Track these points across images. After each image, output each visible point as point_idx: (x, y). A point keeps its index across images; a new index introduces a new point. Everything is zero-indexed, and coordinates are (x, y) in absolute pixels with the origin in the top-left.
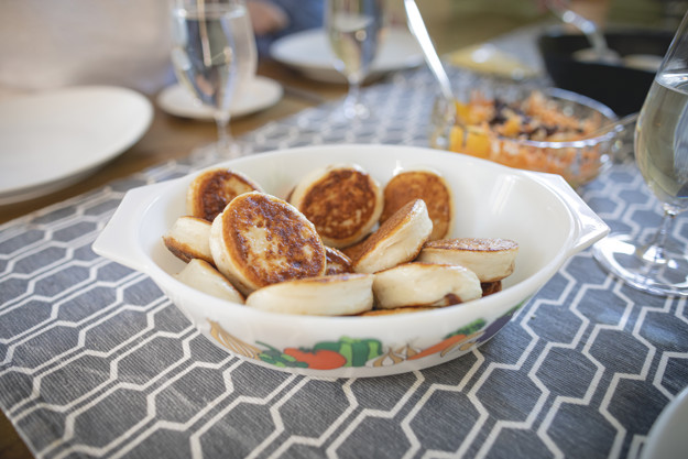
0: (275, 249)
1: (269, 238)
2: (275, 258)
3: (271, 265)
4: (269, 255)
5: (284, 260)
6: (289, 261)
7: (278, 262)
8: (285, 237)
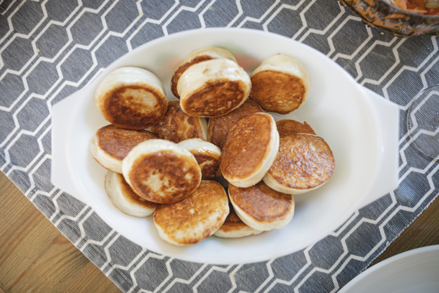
0: (166, 183)
1: (162, 179)
2: (167, 188)
3: (165, 193)
4: (164, 188)
5: (173, 187)
6: (176, 187)
7: (170, 190)
8: (171, 174)
